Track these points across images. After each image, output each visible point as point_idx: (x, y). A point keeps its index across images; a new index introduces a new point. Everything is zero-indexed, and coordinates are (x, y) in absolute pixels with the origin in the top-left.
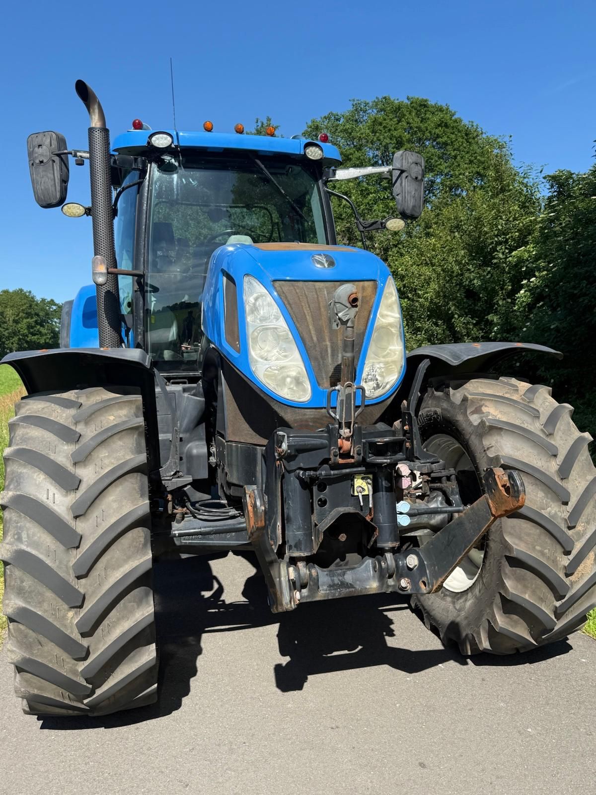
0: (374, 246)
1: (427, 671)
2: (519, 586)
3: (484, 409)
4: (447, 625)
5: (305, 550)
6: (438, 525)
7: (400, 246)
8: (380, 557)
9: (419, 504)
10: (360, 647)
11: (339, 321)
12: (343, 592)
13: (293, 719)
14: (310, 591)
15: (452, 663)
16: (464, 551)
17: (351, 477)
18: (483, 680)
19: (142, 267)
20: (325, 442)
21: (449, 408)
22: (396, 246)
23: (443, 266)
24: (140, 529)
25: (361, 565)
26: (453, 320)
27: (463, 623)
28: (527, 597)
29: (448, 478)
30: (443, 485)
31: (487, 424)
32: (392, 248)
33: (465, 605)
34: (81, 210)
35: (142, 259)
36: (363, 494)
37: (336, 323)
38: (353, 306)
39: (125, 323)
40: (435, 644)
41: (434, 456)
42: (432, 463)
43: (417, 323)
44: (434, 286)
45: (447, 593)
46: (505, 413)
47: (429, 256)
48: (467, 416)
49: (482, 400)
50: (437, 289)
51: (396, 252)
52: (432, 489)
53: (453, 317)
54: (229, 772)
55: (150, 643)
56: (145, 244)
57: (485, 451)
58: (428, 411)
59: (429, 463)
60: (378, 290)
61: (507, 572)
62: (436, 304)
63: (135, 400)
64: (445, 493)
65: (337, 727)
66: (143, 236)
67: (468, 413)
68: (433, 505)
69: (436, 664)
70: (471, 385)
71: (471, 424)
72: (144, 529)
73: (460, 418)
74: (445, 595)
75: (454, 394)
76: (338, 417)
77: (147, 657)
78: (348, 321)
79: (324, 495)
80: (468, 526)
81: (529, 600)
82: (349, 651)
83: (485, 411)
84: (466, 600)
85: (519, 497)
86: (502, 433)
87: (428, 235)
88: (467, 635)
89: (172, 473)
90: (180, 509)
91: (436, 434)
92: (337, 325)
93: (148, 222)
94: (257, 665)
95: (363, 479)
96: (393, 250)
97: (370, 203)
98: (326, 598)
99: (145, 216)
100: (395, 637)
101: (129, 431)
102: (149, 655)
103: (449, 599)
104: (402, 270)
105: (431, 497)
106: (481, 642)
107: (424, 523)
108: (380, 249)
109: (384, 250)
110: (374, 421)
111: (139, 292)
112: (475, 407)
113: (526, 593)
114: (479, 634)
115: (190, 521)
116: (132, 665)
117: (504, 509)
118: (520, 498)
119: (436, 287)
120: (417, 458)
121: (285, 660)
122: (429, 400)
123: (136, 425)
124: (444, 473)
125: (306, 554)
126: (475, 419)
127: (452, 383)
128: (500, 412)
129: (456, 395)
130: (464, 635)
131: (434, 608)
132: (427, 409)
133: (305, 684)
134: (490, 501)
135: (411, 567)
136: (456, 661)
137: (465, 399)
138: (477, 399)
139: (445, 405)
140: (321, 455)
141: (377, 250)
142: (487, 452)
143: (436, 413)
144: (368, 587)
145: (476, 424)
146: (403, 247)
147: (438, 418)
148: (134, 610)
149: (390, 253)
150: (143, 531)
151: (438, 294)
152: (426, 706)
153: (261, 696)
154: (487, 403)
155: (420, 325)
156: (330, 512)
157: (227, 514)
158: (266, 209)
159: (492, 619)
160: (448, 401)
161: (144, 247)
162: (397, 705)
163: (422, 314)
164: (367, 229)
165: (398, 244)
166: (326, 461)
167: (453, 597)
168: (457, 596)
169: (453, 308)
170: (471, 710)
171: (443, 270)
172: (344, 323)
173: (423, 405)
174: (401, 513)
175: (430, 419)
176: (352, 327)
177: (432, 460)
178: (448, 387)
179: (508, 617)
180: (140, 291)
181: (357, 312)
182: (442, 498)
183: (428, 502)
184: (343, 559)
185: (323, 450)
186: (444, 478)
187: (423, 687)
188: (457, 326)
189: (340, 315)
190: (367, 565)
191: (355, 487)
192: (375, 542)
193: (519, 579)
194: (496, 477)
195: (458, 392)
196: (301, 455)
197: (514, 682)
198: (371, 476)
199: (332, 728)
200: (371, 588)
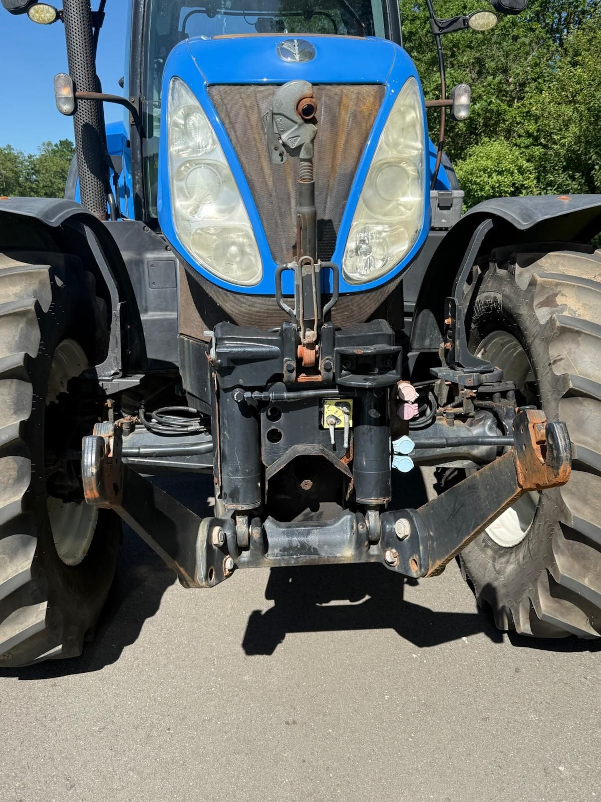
0: (508, 81)
1: (443, 645)
2: (577, 566)
3: (560, 300)
4: (483, 586)
5: (244, 502)
6: (482, 456)
7: (540, 81)
8: (360, 515)
9: (458, 427)
10: (367, 597)
11: (284, 149)
12: (302, 560)
13: (243, 701)
14: (252, 555)
15: (481, 638)
16: (473, 531)
17: (320, 402)
18: (517, 670)
19: (138, 92)
20: (276, 348)
21: (512, 295)
22: (535, 80)
23: (589, 103)
24: (9, 459)
25: (335, 522)
26: (593, 172)
27: (501, 592)
28: (586, 582)
29: (504, 394)
30: (494, 404)
31: (558, 324)
32: (529, 83)
33: (505, 568)
34: (51, 14)
35: (138, 81)
36: (337, 426)
37: (278, 153)
38: (307, 121)
39: (113, 168)
40: (467, 604)
41: (485, 363)
42: (482, 373)
43: (549, 175)
44: (574, 129)
45: (490, 543)
46: (591, 308)
47: (571, 90)
48: (533, 309)
49: (557, 285)
50: (578, 133)
51: (534, 87)
52: (477, 408)
53: (593, 168)
54: (131, 774)
55: (38, 601)
56: (141, 61)
57: (550, 364)
58: (487, 297)
59: (476, 372)
60: (384, 100)
61: (560, 544)
62: (574, 152)
63: (39, 273)
64: (496, 415)
65: (294, 723)
66: (139, 49)
67: (535, 303)
68: (476, 431)
69: (459, 637)
70: (549, 261)
71: (536, 321)
72: (18, 458)
73: (523, 311)
74: (487, 546)
75: (521, 274)
76: (295, 312)
77: (34, 619)
78: (299, 148)
79: (276, 425)
80: (483, 493)
81: (590, 587)
82: (351, 601)
83: (559, 303)
84: (508, 562)
85: (558, 468)
86: (580, 339)
87: (574, 64)
88: (504, 607)
89: (112, 372)
90: (129, 417)
91: (497, 330)
92: (281, 155)
93: (145, 29)
94: (232, 608)
95: (337, 405)
96: (531, 85)
97: (507, 26)
98: (277, 566)
99: (141, 21)
100: (417, 587)
101: (10, 318)
102: (37, 616)
103: (490, 552)
104: (536, 109)
105: (476, 418)
106: (519, 623)
107: (463, 453)
108: (515, 84)
109: (520, 85)
110: (365, 317)
111: (135, 127)
112: (547, 295)
113: (585, 577)
114: (517, 612)
115: (141, 433)
116: (16, 627)
117: (535, 481)
118: (561, 471)
119: (577, 130)
120: (459, 365)
121: (267, 605)
122: (489, 281)
123: (20, 310)
124: (498, 387)
125: (246, 508)
126: (543, 314)
127: (520, 256)
128: (584, 305)
129: (523, 275)
130: (501, 605)
131: (470, 558)
132: (485, 294)
133: (279, 645)
134: (518, 462)
135: (401, 536)
136: (488, 634)
137: (533, 283)
138: (551, 284)
139: (507, 290)
140: (271, 368)
141: (512, 86)
142: (553, 366)
143: (495, 300)
144: (338, 555)
145: (543, 322)
146: (544, 81)
147: (497, 308)
148: (5, 563)
149: (527, 89)
150: (15, 461)
151: (578, 140)
152: (425, 703)
153: (218, 657)
154: (565, 291)
155: (553, 179)
156: (287, 449)
157: (185, 429)
158: (328, 16)
159: (534, 599)
160: (512, 285)
161: (141, 64)
162: (386, 697)
163: (556, 165)
164: (444, 31)
165: (538, 78)
166: (278, 377)
167: (495, 552)
168: (502, 551)
169: (594, 157)
170: (485, 719)
171: (589, 109)
172: (295, 152)
173: (482, 287)
174: (400, 454)
175: (488, 309)
176: (310, 160)
177: (481, 368)
178: (514, 263)
179: (557, 602)
180: (136, 125)
181: (315, 133)
182: (493, 422)
183: (471, 425)
184: (315, 508)
185: (272, 361)
186: (497, 395)
187: (429, 672)
188: (597, 181)
189: (285, 137)
190: (343, 523)
191: (326, 415)
192: (354, 493)
193: (577, 557)
194: (530, 426)
195: (528, 271)
196: (239, 367)
197: (560, 681)
198: (351, 402)
199: (287, 723)
200: (342, 557)
